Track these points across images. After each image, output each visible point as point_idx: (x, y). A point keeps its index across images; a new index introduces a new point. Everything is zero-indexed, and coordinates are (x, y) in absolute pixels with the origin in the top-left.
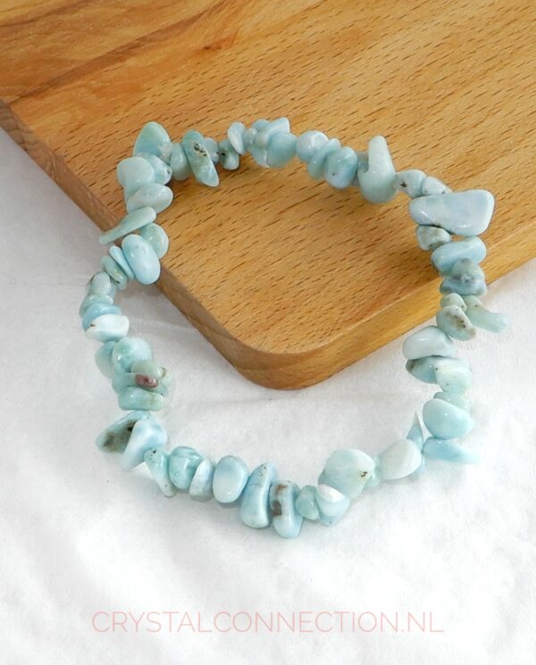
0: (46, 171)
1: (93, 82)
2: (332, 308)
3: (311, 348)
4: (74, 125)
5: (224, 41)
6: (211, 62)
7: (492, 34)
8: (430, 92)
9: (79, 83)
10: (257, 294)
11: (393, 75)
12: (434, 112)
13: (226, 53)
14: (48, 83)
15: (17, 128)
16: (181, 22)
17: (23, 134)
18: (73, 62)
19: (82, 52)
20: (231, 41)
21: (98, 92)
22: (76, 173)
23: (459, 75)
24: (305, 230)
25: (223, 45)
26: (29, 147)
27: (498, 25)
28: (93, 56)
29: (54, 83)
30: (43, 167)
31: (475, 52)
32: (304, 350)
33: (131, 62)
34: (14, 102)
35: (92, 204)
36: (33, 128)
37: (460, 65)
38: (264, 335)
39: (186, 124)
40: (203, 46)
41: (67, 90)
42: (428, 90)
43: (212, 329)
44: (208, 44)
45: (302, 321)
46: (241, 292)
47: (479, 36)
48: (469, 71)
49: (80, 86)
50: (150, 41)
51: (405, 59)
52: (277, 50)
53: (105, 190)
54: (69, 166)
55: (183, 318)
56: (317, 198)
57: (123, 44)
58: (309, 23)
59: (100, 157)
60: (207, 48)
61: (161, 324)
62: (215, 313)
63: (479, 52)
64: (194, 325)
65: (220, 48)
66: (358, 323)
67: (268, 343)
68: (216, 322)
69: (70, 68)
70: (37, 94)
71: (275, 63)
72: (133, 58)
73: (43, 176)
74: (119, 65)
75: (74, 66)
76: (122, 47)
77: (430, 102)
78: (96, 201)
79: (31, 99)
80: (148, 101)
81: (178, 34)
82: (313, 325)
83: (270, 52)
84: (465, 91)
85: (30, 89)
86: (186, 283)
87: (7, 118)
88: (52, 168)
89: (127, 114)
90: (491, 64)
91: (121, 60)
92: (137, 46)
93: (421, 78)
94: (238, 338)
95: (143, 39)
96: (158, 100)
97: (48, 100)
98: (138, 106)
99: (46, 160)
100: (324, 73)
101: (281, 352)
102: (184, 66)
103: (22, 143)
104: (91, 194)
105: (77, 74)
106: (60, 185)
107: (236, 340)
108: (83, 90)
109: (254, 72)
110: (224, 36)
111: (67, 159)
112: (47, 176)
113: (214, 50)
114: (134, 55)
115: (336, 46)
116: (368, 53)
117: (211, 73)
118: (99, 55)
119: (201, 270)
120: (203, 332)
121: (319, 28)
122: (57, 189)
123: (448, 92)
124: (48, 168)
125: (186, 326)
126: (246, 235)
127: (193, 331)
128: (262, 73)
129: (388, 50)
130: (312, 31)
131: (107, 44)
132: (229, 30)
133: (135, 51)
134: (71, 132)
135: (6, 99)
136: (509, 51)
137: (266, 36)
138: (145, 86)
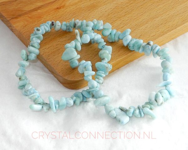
1: (30, 15)
5: (61, 6)
6: (58, 11)
7: (127, 6)
9: (26, 15)
11: (102, 15)
13: (62, 9)
14: (18, 16)
15: (11, 26)
16: (52, 2)
17: (12, 28)
18: (25, 10)
19: (27, 9)
20: (63, 6)
21: (30, 18)
22: (24, 37)
23: (119, 15)
26: (13, 31)
27: (128, 4)
28: (30, 10)
29: (20, 16)
30: (17, 36)
32: (78, 79)
33: (39, 11)
34: (10, 20)
36: (14, 26)
37: (119, 14)
38: (69, 75)
41: (23, 17)
42: (111, 19)
43: (56, 75)
44: (58, 7)
46: (63, 65)
47: (124, 7)
50: (44, 6)
52: (75, 9)
54: (23, 35)
55: (49, 72)
57: (37, 6)
58: (82, 3)
60: (57, 8)
61: (44, 73)
62: (57, 70)
63: (123, 10)
65: (60, 8)
69: (24, 12)
70: (16, 18)
71: (74, 12)
73: (17, 38)
75: (25, 11)
79: (14, 19)
80: (43, 20)
81: (51, 5)
83: (73, 9)
84: (120, 19)
85: (14, 17)
87: (8, 24)
88: (19, 36)
89: (37, 23)
90: (126, 13)
91: (36, 10)
92: (41, 7)
93: (109, 16)
97: (19, 19)
98: (40, 21)
99: (18, 34)
100: (86, 15)
101: (73, 80)
102: (52, 12)
103: (12, 30)
105: (26, 13)
106: (21, 40)
108: (27, 17)
109: (69, 14)
111: (22, 33)
114: (40, 9)
115: (89, 8)
116: (96, 10)
118: (31, 9)
119: (54, 60)
120: (54, 76)
121: (85, 4)
122: (20, 41)
123: (116, 20)
124: (18, 36)
125: (50, 74)
127: (52, 75)
128: (71, 14)
129: (101, 10)
130: (83, 5)
131: (33, 7)
132: (63, 4)
133: (40, 8)
134: (24, 27)
135: (8, 19)
136: (131, 10)
137: (72, 6)
138: (42, 16)
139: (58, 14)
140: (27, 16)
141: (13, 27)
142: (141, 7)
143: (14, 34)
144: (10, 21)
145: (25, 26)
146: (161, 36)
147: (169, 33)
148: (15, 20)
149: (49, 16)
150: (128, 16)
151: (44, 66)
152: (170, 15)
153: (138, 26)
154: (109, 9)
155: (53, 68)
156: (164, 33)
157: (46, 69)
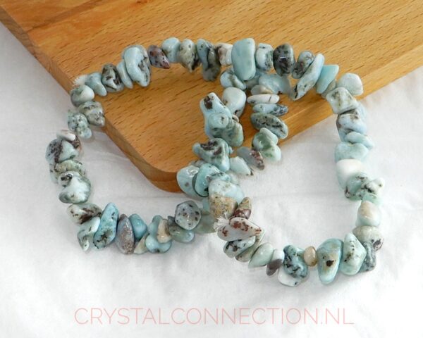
8: (263, 29)
15: (32, 45)
17: (35, 49)
18: (64, 8)
22: (63, 71)
23: (280, 19)
26: (37, 56)
28: (74, 6)
29: (52, 21)
30: (45, 68)
33: (96, 9)
34: (30, 31)
36: (40, 45)
37: (280, 15)
41: (60, 24)
42: (262, 28)
43: (136, 159)
46: (153, 138)
49: (67, 22)
54: (60, 67)
55: (121, 152)
61: (110, 154)
62: (138, 150)
63: (291, 7)
64: (128, 157)
70: (44, 26)
71: (176, 11)
73: (45, 72)
74: (89, 11)
75: (64, 11)
77: (263, 35)
79: (39, 29)
80: (105, 31)
85: (38, 24)
87: (26, 40)
88: (50, 68)
89: (93, 38)
90: (298, 14)
91: (91, 8)
96: (111, 31)
98: (99, 34)
100: (203, 18)
103: (34, 54)
105: (66, 15)
107: (149, 165)
109: (165, 16)
113: (143, 3)
114: (98, 5)
116: (229, 7)
118: (78, 5)
122: (53, 80)
124: (48, 68)
134: (61, 48)
135: (26, 29)
136: (308, 7)
139: (140, 17)
141: (38, 48)
143: (40, 62)
144: (29, 34)
145: (66, 45)
146: (378, 68)
147: (395, 61)
148: (40, 32)
149: (121, 20)
150: (303, 20)
151: (110, 139)
152: (399, 17)
153: (323, 44)
154: (257, 5)
155: (130, 144)
156: (382, 61)
157: (114, 146)
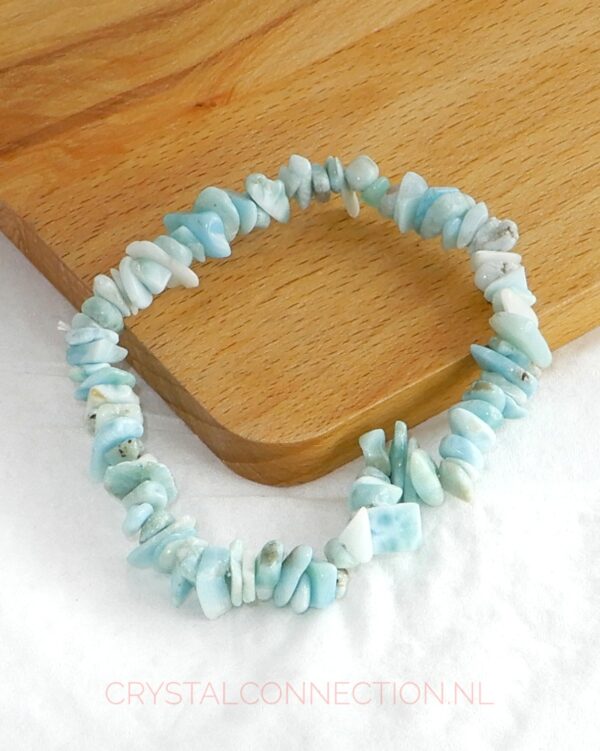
0: (13, 242)
1: (70, 141)
2: (332, 394)
3: (306, 437)
4: (46, 190)
5: (219, 97)
6: (204, 121)
7: (524, 93)
9: (54, 142)
10: (248, 379)
11: (409, 138)
12: (455, 179)
13: (221, 111)
14: (18, 142)
16: (171, 76)
19: (57, 108)
20: (228, 97)
21: (74, 152)
24: (305, 309)
25: (218, 102)
27: (532, 83)
31: (503, 114)
32: (299, 439)
35: (65, 278)
38: (256, 422)
39: (174, 189)
40: (195, 103)
44: (200, 101)
45: (297, 408)
47: (509, 96)
48: (495, 136)
50: (135, 96)
51: (425, 119)
52: (280, 108)
53: (79, 262)
56: (320, 273)
57: (106, 98)
58: (317, 78)
59: (75, 226)
60: (199, 105)
65: (213, 105)
66: (361, 412)
67: (261, 432)
68: (202, 408)
69: (42, 126)
72: (115, 115)
76: (103, 103)
78: (70, 274)
81: (168, 89)
82: (310, 412)
83: (271, 111)
84: (491, 156)
86: (168, 364)
92: (121, 102)
93: (442, 142)
94: (226, 426)
95: (127, 94)
97: (18, 161)
99: (15, 230)
101: (273, 441)
102: (173, 125)
104: (64, 265)
106: (29, 256)
110: (220, 92)
111: (37, 227)
112: (15, 248)
115: (346, 104)
117: (204, 133)
119: (186, 351)
120: (188, 424)
121: (329, 84)
123: (472, 158)
125: (169, 415)
126: (237, 313)
127: (177, 422)
128: (261, 134)
130: (318, 88)
131: (86, 99)
132: (225, 86)
133: (118, 107)
137: (267, 93)
138: (128, 146)
140: (55, 146)
142: (590, 96)
